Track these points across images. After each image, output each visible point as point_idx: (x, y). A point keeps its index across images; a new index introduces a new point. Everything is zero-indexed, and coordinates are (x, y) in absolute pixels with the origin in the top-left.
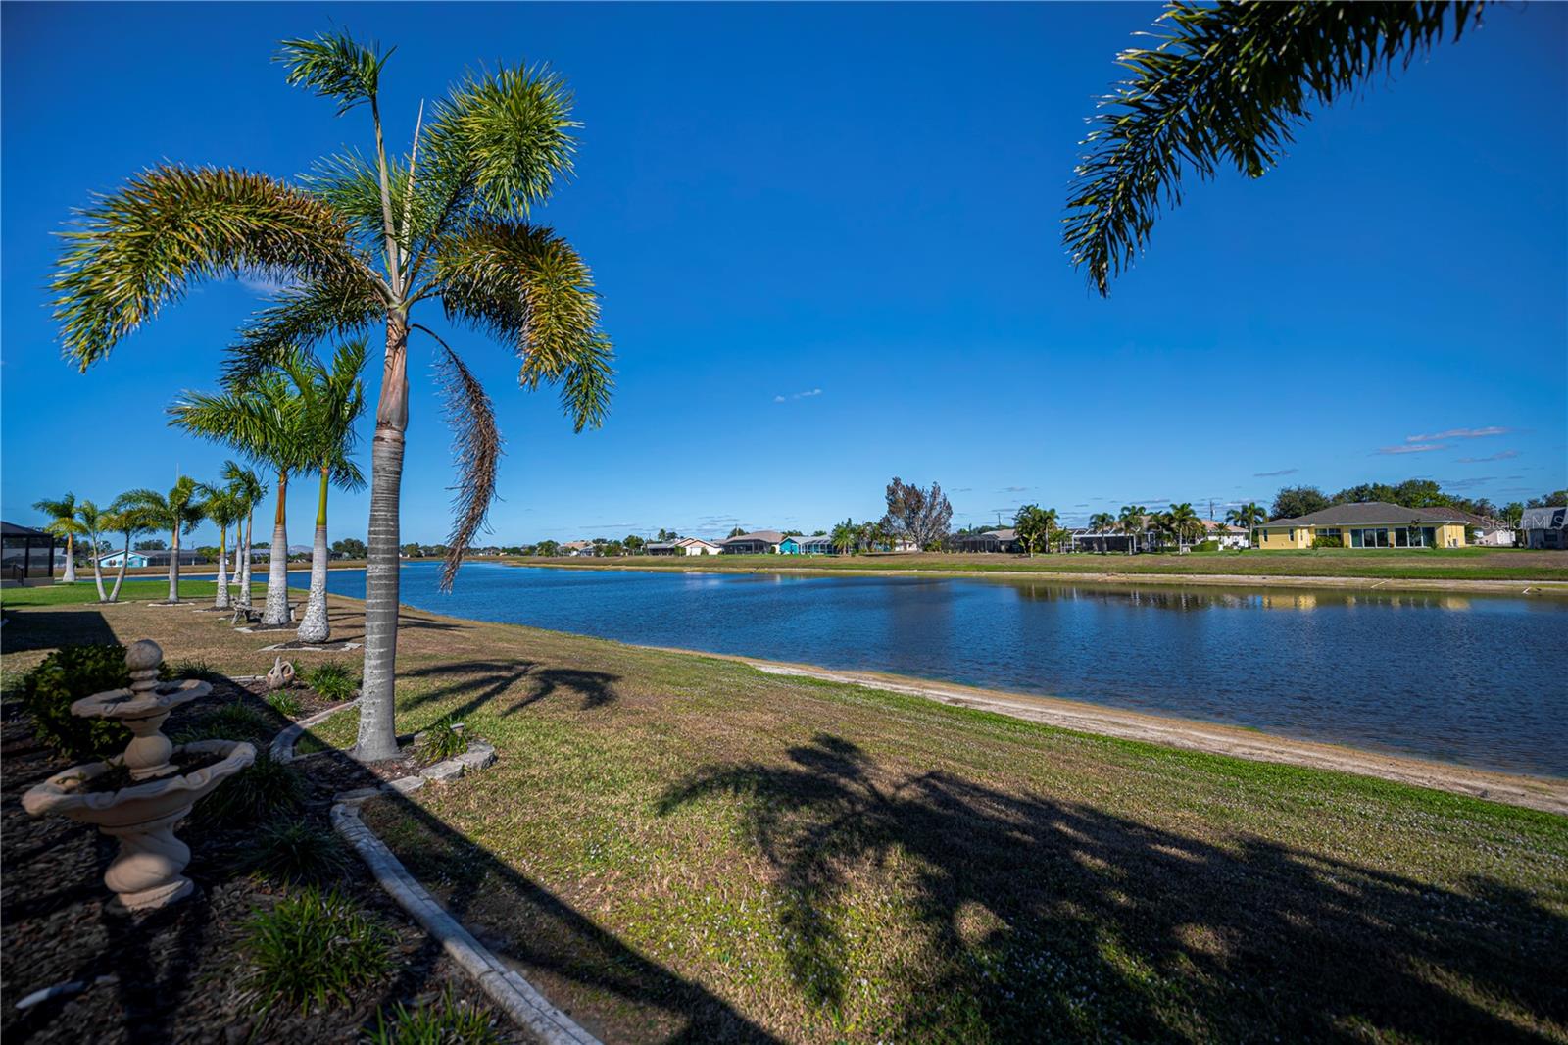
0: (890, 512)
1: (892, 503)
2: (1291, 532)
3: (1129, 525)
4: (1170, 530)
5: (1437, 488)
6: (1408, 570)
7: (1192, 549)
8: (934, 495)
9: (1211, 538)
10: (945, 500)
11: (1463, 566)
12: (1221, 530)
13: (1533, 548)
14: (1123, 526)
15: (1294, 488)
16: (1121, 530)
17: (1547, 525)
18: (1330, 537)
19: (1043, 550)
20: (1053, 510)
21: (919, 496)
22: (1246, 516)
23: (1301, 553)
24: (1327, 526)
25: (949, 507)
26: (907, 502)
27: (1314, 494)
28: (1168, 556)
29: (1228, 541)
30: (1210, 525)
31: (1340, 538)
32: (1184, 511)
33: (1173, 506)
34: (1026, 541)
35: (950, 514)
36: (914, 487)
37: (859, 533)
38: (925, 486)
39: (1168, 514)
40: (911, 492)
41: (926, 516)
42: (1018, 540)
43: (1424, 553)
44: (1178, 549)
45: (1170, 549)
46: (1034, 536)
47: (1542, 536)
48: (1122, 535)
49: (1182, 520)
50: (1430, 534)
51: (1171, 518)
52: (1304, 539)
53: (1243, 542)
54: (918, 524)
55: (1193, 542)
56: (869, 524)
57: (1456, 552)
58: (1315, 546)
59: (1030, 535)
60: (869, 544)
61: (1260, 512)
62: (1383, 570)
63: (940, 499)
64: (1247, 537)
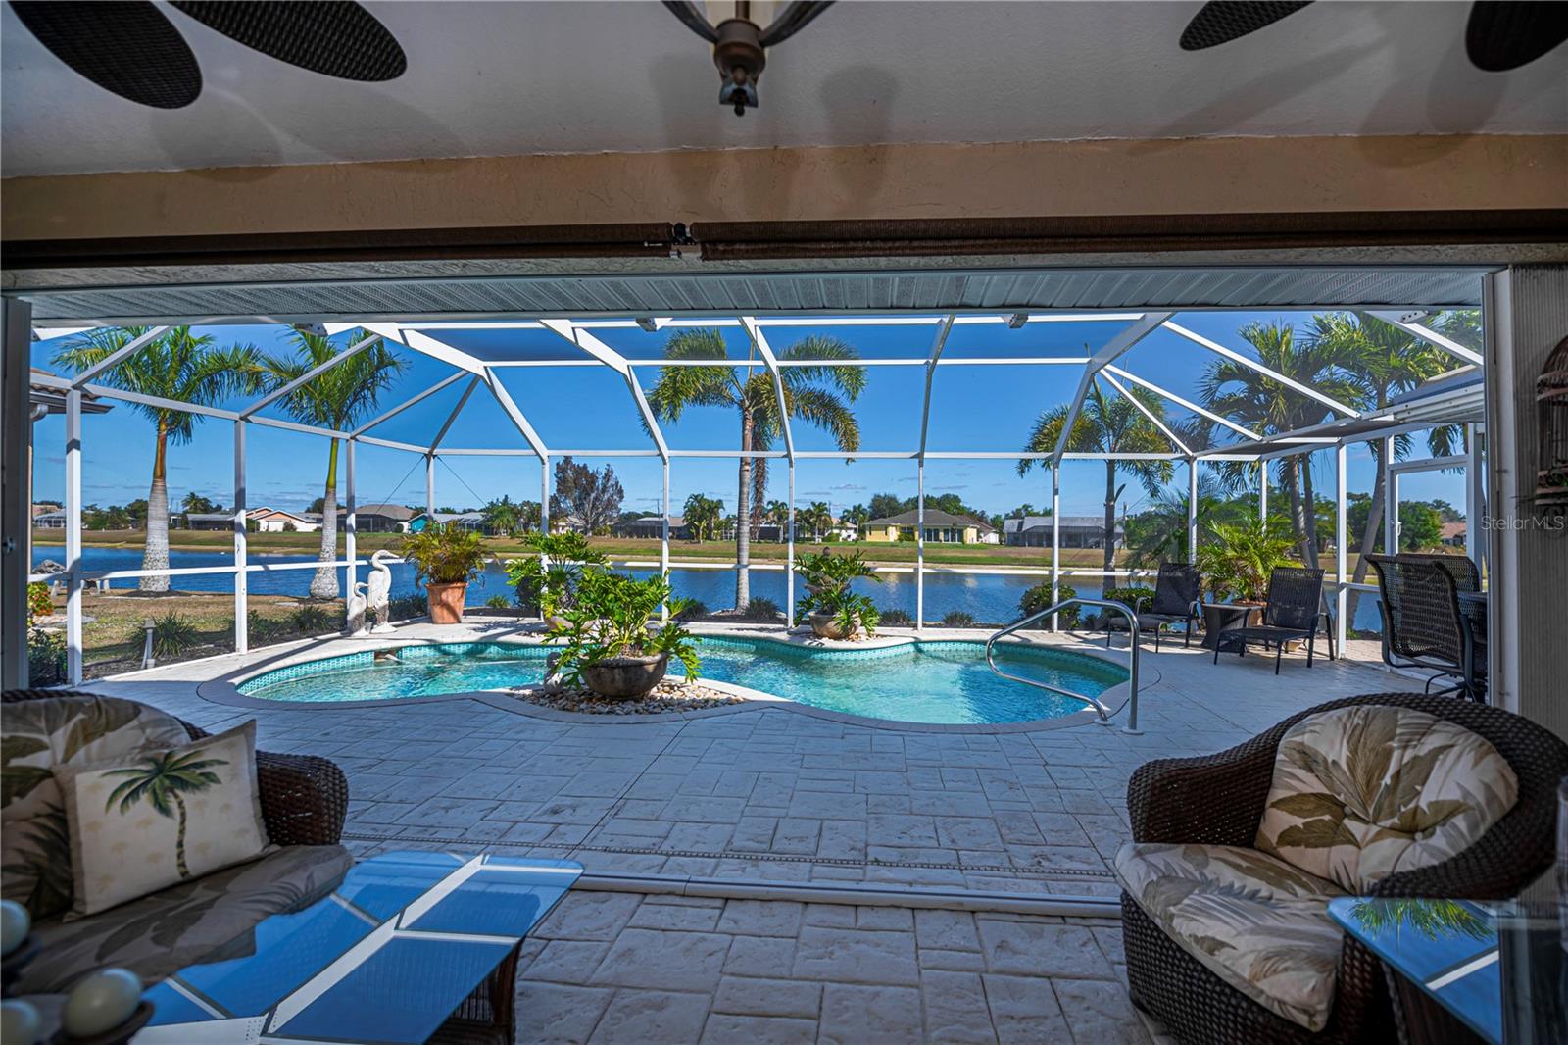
0: (558, 490)
1: (562, 483)
2: (886, 529)
3: (780, 517)
4: (809, 523)
5: (960, 501)
6: (952, 557)
7: (823, 540)
8: (608, 476)
9: (836, 532)
10: (617, 483)
11: (979, 555)
12: (842, 526)
13: (1008, 545)
14: (776, 518)
15: (882, 495)
16: (774, 521)
17: (1015, 530)
18: (907, 534)
19: (709, 538)
20: (720, 502)
21: (592, 479)
22: (854, 515)
23: (892, 545)
24: (906, 526)
25: (621, 492)
26: (575, 482)
27: (892, 499)
28: (807, 545)
29: (844, 534)
30: (835, 521)
31: (914, 536)
32: (821, 508)
33: (813, 504)
34: (697, 528)
35: (622, 497)
36: (585, 466)
37: (516, 512)
38: (597, 467)
39: (809, 510)
40: (582, 471)
41: (596, 499)
42: (688, 527)
43: (957, 546)
44: (814, 540)
45: (808, 539)
46: (704, 524)
47: (1012, 537)
48: (774, 526)
49: (819, 516)
50: (961, 533)
51: (812, 514)
52: (893, 535)
53: (854, 536)
54: (587, 507)
55: (823, 534)
56: (527, 503)
57: (974, 547)
58: (900, 540)
59: (700, 522)
60: (526, 526)
61: (863, 511)
62: (941, 558)
63: (612, 482)
64: (855, 530)
